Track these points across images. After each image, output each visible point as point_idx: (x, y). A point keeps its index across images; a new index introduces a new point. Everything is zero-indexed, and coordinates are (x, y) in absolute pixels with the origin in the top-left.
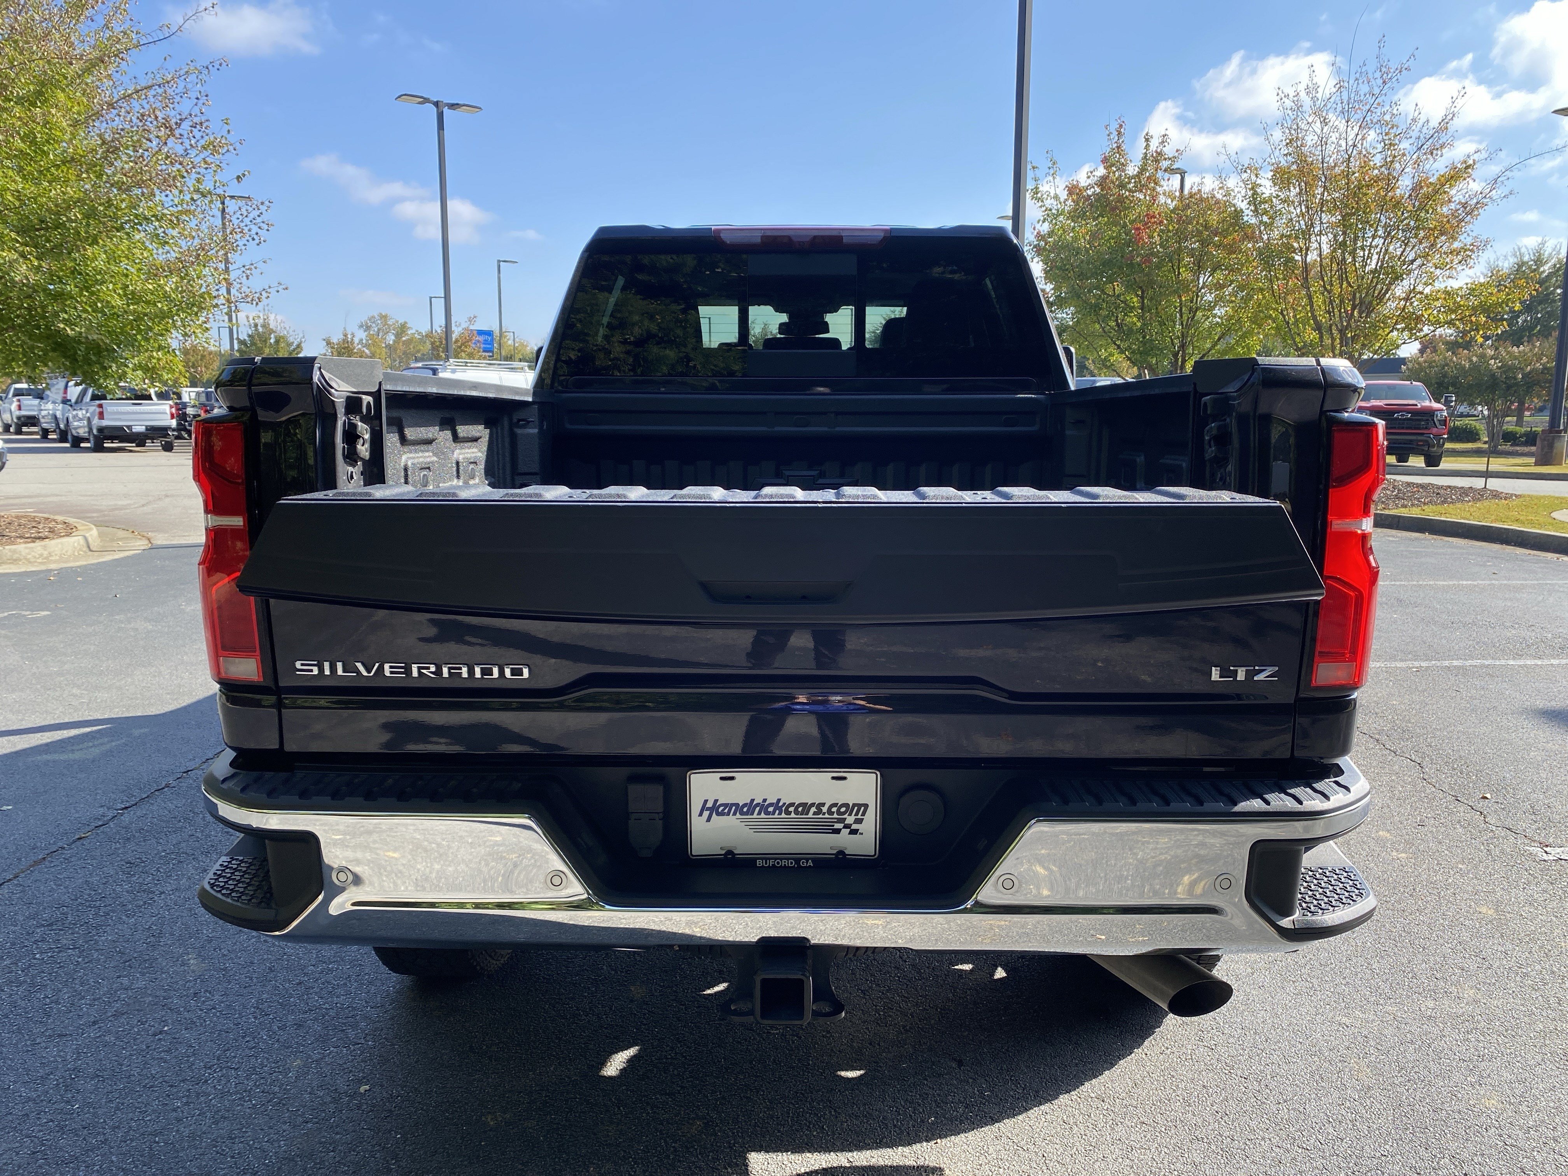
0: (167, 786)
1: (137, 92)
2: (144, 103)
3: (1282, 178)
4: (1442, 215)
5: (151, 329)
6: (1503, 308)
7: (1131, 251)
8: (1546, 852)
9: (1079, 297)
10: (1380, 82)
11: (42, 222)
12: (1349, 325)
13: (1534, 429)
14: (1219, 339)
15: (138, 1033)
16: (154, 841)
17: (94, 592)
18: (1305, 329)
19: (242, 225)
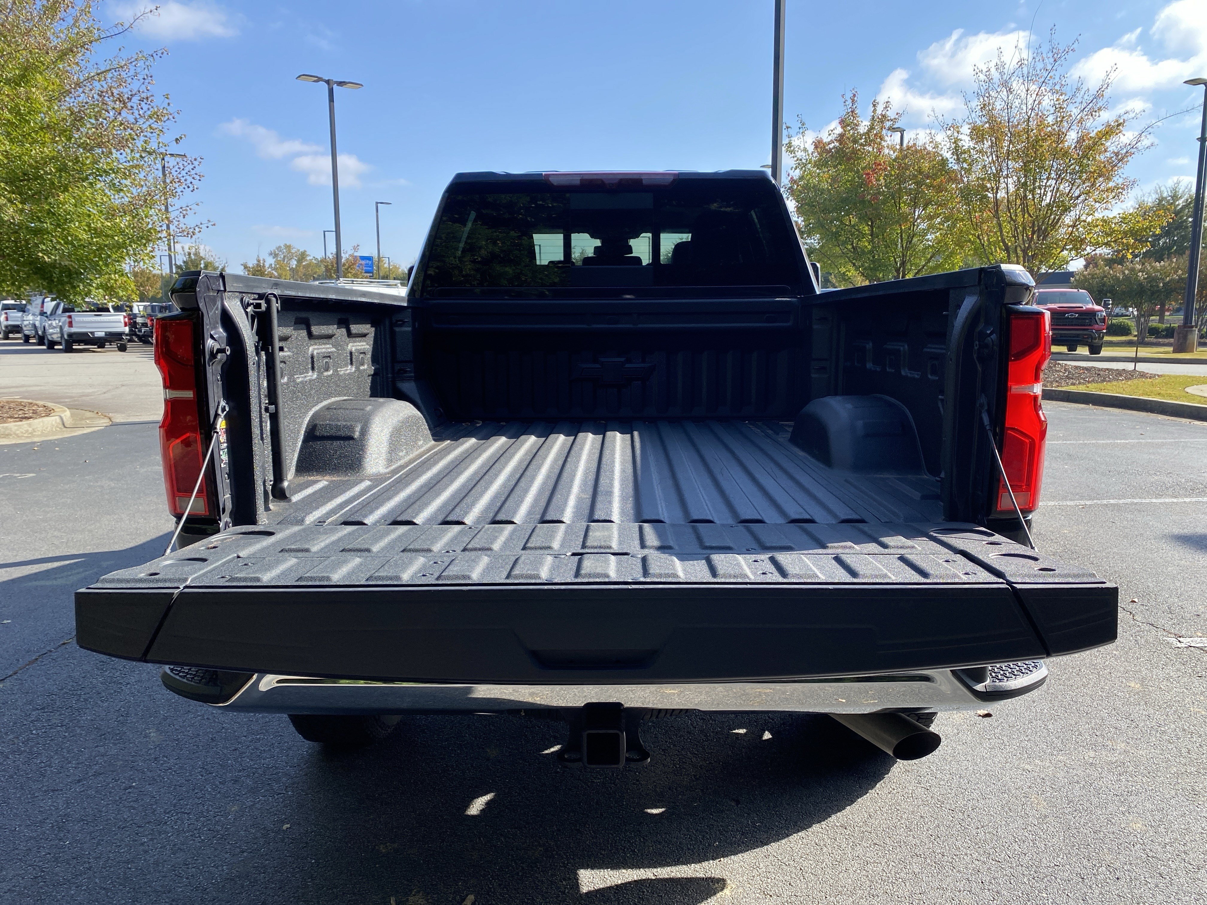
1: (98, 74)
2: (104, 83)
3: (977, 134)
4: (1100, 162)
5: (109, 257)
6: (1147, 232)
7: (862, 191)
8: (1179, 641)
9: (823, 226)
10: (1052, 60)
11: (25, 174)
12: (1030, 246)
13: (1172, 325)
14: (931, 257)
15: (113, 788)
17: (68, 459)
18: (996, 250)
19: (180, 176)
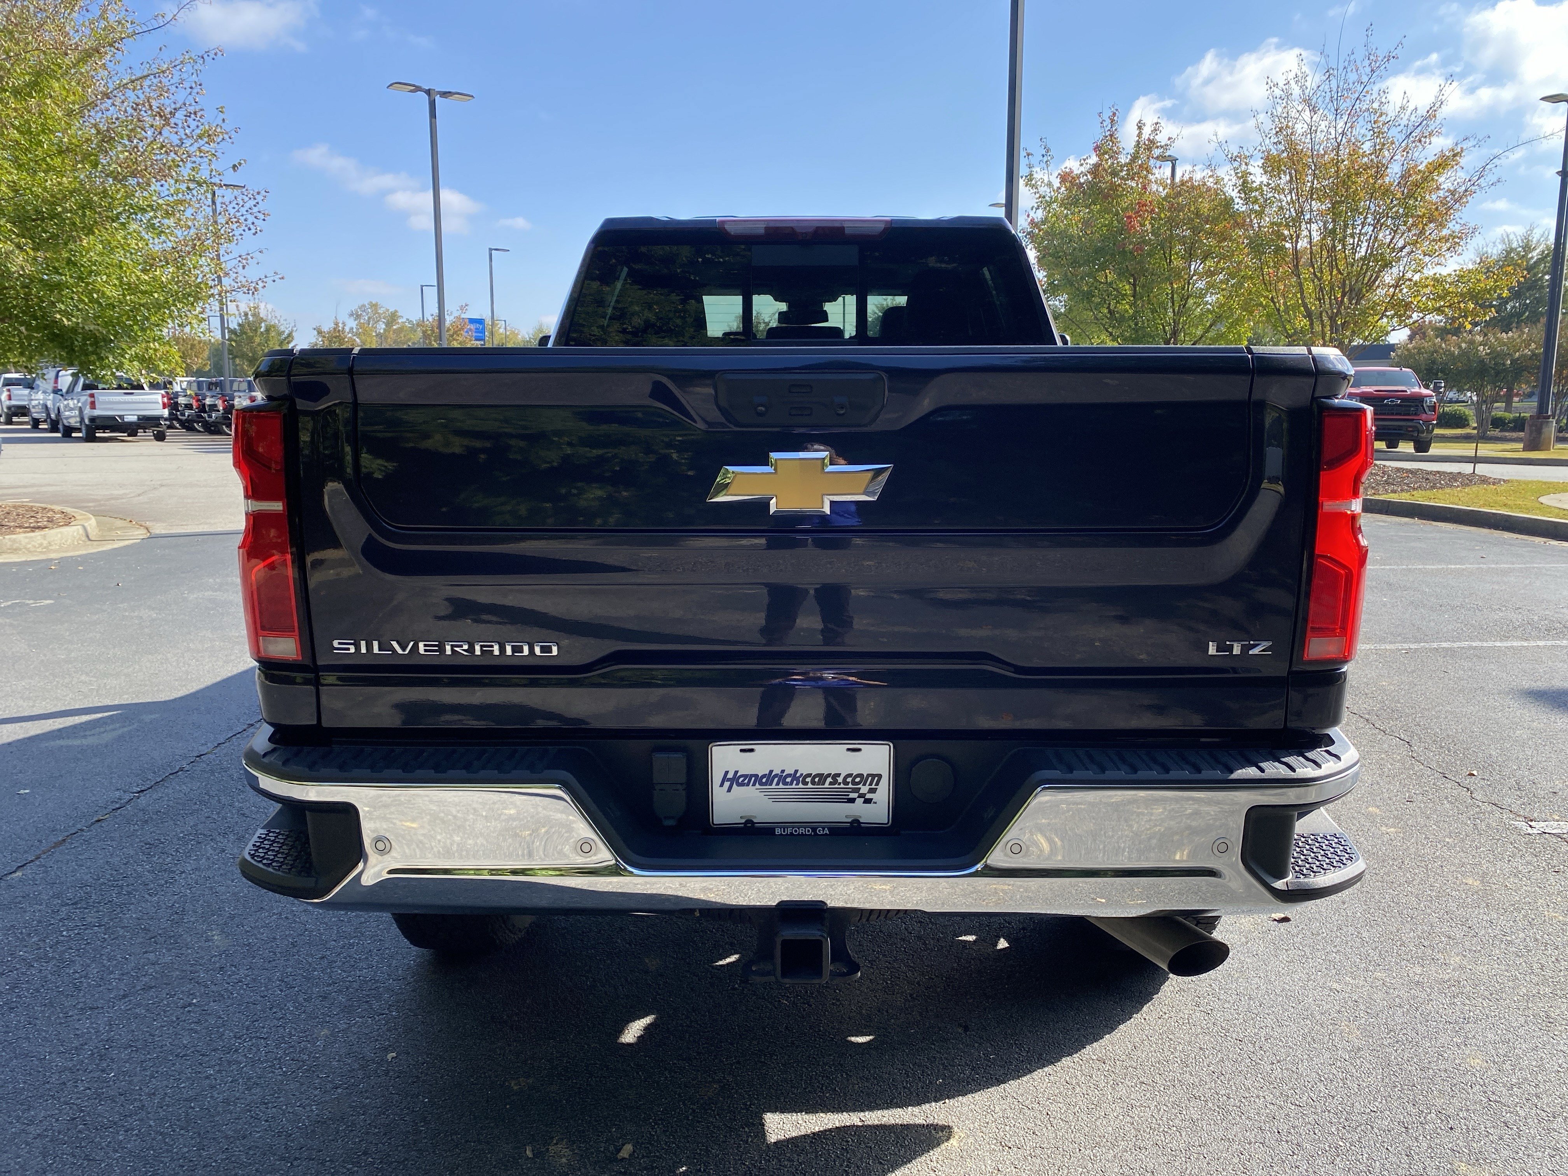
0: (181, 769)
1: (133, 82)
2: (140, 93)
3: (1272, 165)
4: (1431, 202)
5: (147, 319)
6: (1491, 295)
7: (1123, 239)
8: (1531, 826)
9: (1072, 285)
10: (1368, 70)
11: (38, 212)
12: (1339, 311)
13: (1522, 415)
14: (1211, 326)
15: (168, 1005)
16: (171, 823)
17: (96, 581)
18: (1295, 316)
19: (238, 214)
